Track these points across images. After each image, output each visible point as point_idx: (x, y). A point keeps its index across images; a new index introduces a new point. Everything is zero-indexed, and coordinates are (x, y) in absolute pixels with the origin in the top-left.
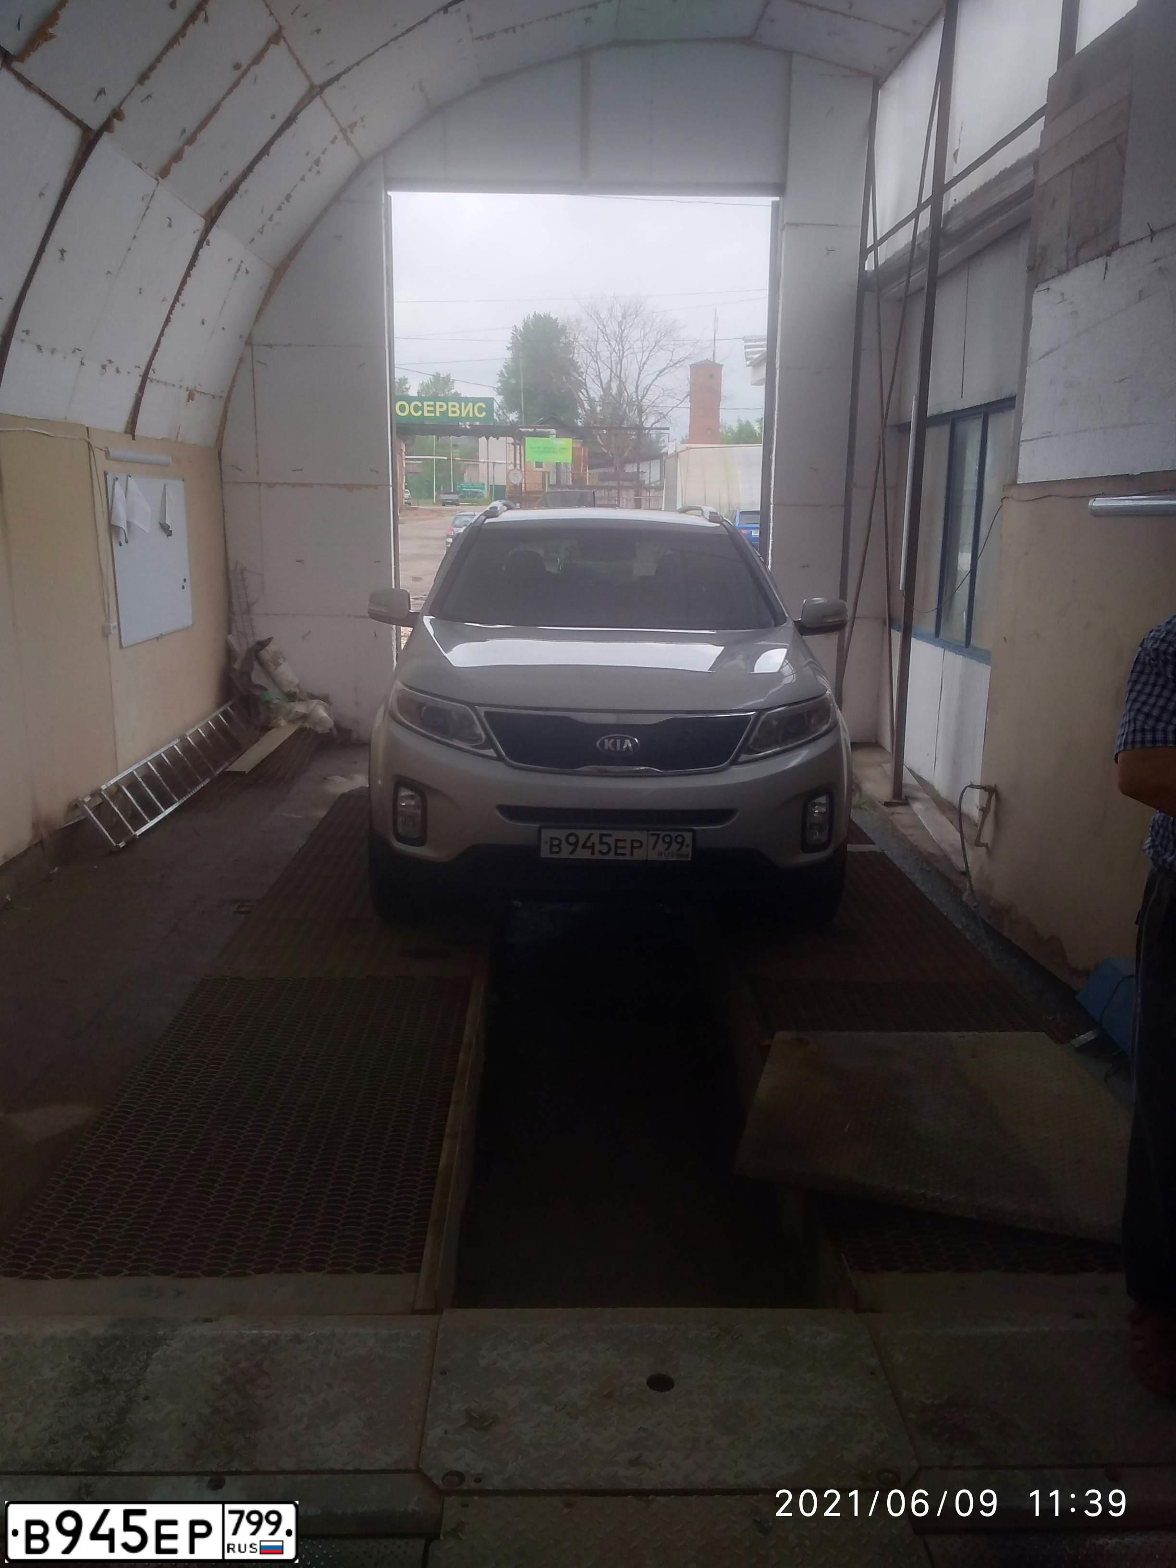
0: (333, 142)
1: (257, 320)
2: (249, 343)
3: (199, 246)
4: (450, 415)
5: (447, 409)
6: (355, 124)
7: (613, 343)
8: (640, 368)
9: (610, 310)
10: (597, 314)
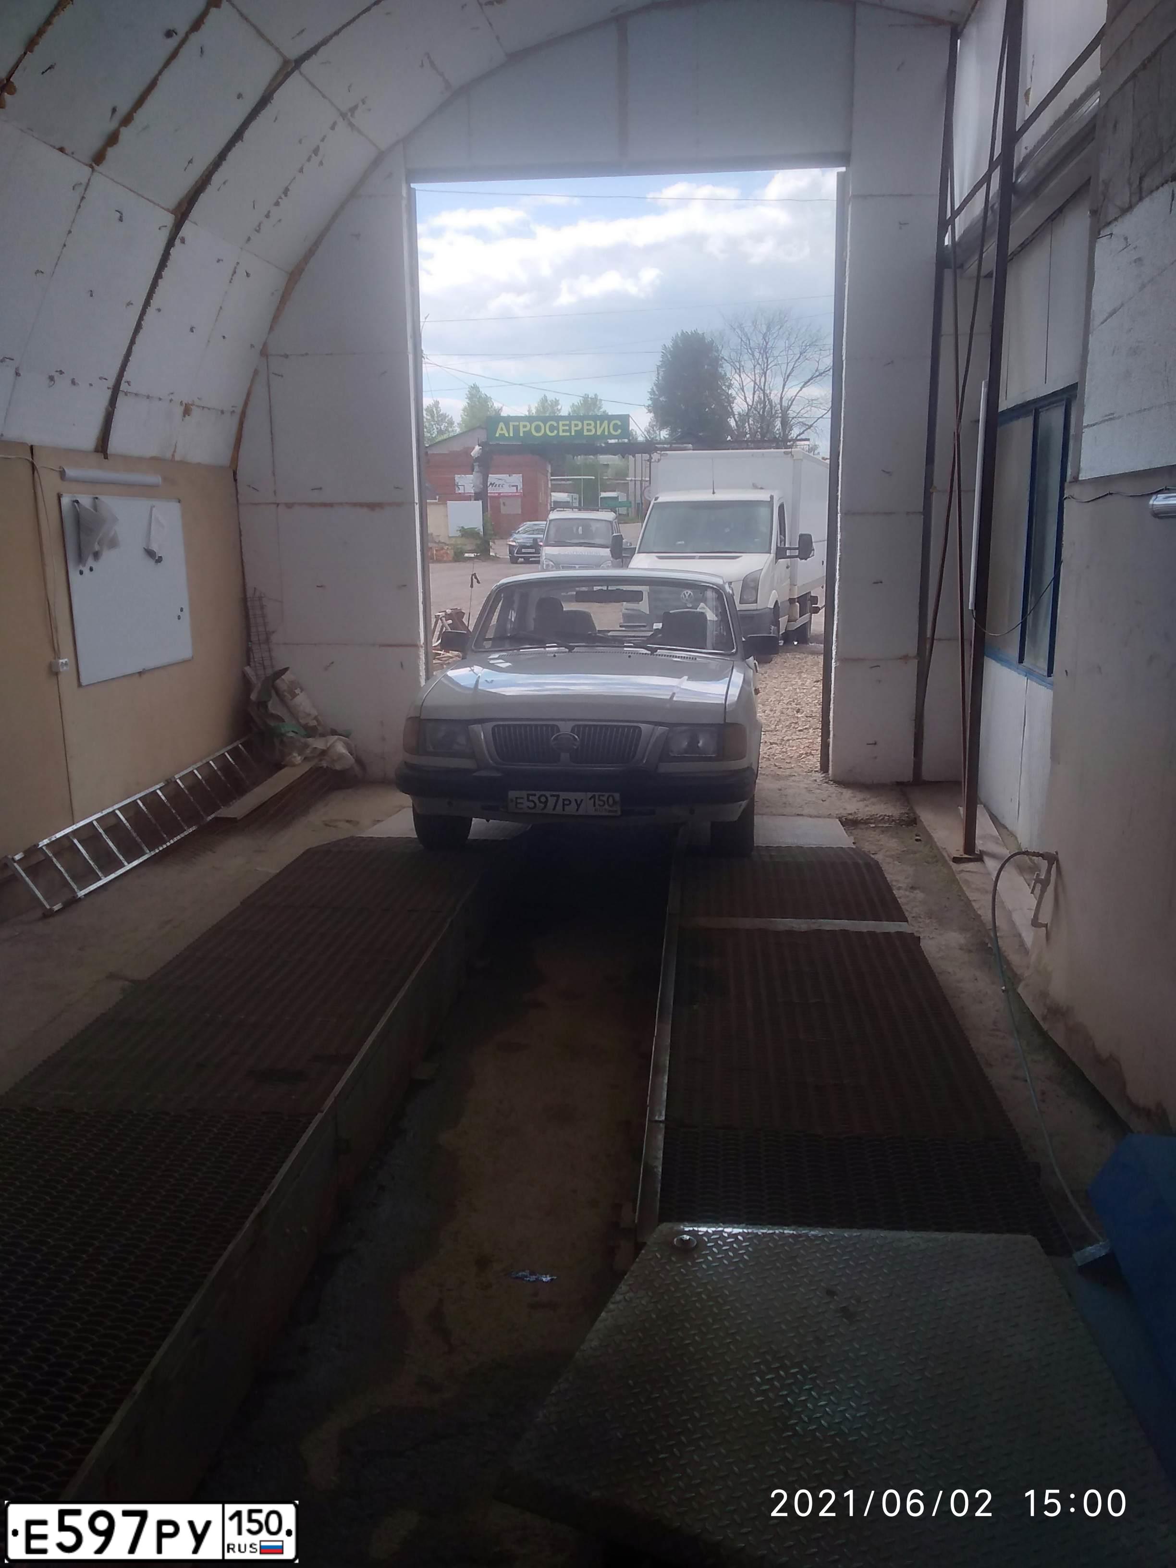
0: (333, 128)
1: (271, 328)
2: (264, 353)
3: (170, 244)
4: (585, 433)
5: (582, 428)
6: (356, 107)
7: (757, 355)
8: (784, 380)
9: (754, 323)
10: (741, 327)
